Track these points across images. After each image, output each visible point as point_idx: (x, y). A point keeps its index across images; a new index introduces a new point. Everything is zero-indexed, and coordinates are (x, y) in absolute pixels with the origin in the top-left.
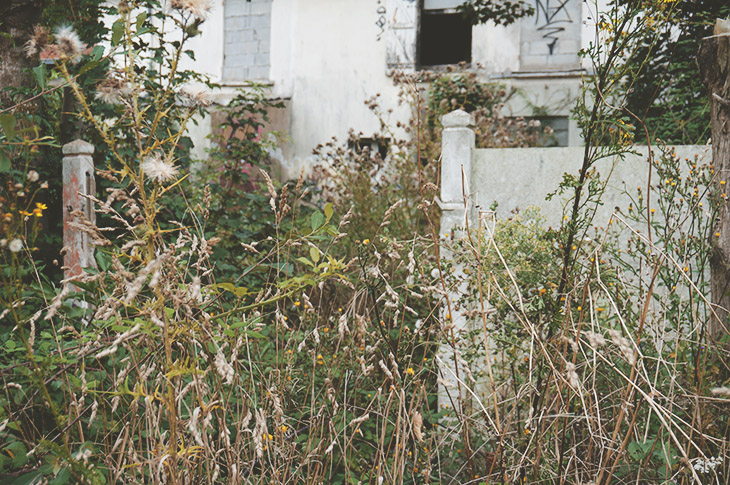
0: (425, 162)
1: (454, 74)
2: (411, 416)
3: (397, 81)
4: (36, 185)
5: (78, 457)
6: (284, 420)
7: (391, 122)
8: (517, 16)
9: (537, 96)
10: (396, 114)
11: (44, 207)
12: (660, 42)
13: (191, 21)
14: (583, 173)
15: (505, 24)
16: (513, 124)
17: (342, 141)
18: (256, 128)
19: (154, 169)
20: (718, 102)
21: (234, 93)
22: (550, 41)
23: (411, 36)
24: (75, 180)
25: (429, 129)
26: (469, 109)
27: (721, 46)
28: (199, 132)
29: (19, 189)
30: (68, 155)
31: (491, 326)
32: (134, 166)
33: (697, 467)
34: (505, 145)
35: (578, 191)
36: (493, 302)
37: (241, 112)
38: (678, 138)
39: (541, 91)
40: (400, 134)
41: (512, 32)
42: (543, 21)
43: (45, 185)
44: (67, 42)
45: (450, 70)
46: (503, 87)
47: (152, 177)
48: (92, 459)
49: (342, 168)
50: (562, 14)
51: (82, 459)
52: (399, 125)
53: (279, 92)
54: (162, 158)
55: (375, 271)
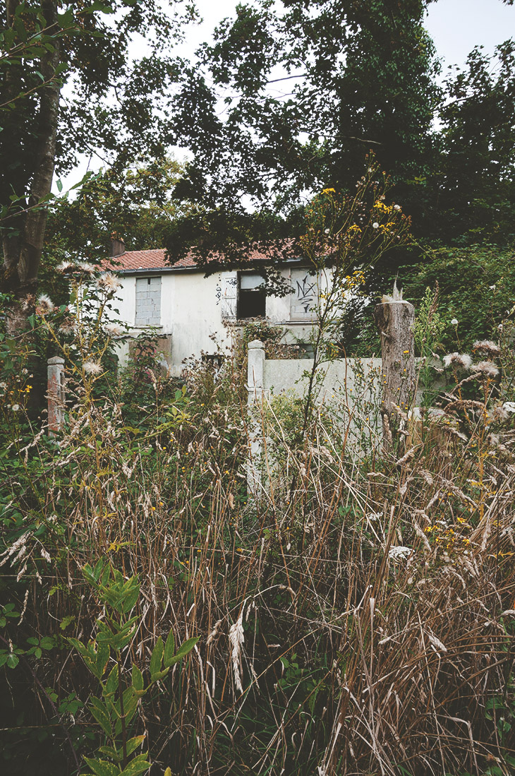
0: (240, 367)
1: (256, 323)
2: (227, 496)
3: (225, 326)
4: (26, 376)
5: (50, 519)
6: (160, 499)
7: (223, 346)
8: (287, 293)
9: (299, 334)
10: (226, 342)
11: (31, 387)
12: (359, 307)
13: (109, 292)
14: (313, 369)
15: (281, 297)
16: (285, 347)
17: (198, 357)
18: (153, 350)
19: (90, 367)
20: (385, 336)
21: (140, 331)
22: (306, 306)
23: (234, 303)
24: (54, 377)
25: (243, 350)
26: (263, 340)
27: (385, 308)
28: (122, 352)
29: (17, 378)
30: (50, 364)
31: (271, 450)
32: (80, 367)
33: (371, 518)
34: (281, 358)
35: (311, 379)
36: (272, 437)
37: (144, 341)
38: (368, 355)
39: (301, 331)
40: (228, 353)
41: (286, 301)
42: (301, 296)
43: (31, 376)
44: (45, 303)
45: (253, 320)
46: (282, 329)
47: (89, 372)
48: (58, 520)
49: (198, 370)
50: (311, 292)
51: (52, 520)
52: (227, 348)
53: (165, 331)
54: (94, 362)
55: (207, 420)
